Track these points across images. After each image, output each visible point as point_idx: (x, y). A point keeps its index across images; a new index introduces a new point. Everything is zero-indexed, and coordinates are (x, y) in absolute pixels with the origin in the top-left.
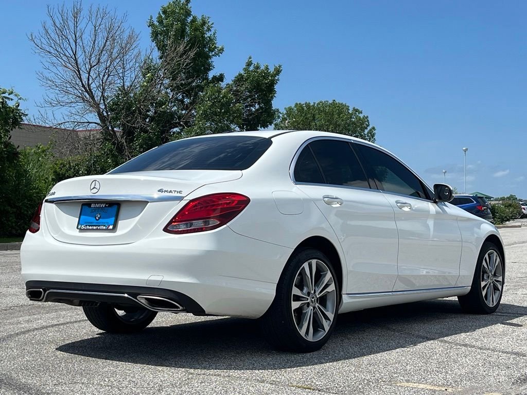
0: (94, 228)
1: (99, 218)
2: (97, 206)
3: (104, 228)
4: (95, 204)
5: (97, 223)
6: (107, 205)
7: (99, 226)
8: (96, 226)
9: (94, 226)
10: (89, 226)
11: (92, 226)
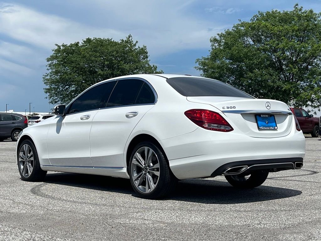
0: (268, 128)
1: (268, 123)
2: (264, 116)
3: (273, 128)
4: (263, 115)
5: (267, 125)
6: (269, 116)
7: (270, 127)
8: (268, 127)
9: (267, 127)
10: (265, 127)
11: (266, 127)
